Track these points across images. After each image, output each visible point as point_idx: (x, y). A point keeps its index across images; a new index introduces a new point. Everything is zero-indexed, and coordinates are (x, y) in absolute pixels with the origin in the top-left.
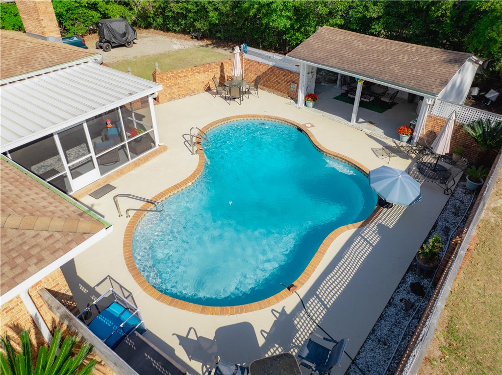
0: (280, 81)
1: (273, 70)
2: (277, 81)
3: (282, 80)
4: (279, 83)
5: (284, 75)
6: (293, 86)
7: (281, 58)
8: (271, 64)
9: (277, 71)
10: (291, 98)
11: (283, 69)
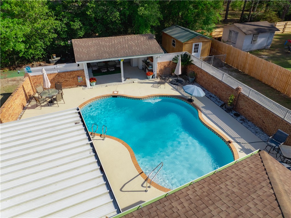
0: (68, 80)
1: (59, 75)
2: (65, 80)
3: (69, 78)
4: (67, 81)
5: (70, 75)
6: (79, 79)
7: (64, 66)
8: (56, 72)
9: (64, 74)
10: (80, 86)
11: (67, 72)
